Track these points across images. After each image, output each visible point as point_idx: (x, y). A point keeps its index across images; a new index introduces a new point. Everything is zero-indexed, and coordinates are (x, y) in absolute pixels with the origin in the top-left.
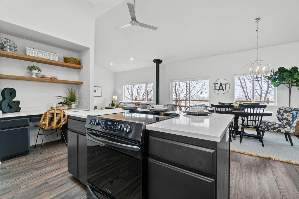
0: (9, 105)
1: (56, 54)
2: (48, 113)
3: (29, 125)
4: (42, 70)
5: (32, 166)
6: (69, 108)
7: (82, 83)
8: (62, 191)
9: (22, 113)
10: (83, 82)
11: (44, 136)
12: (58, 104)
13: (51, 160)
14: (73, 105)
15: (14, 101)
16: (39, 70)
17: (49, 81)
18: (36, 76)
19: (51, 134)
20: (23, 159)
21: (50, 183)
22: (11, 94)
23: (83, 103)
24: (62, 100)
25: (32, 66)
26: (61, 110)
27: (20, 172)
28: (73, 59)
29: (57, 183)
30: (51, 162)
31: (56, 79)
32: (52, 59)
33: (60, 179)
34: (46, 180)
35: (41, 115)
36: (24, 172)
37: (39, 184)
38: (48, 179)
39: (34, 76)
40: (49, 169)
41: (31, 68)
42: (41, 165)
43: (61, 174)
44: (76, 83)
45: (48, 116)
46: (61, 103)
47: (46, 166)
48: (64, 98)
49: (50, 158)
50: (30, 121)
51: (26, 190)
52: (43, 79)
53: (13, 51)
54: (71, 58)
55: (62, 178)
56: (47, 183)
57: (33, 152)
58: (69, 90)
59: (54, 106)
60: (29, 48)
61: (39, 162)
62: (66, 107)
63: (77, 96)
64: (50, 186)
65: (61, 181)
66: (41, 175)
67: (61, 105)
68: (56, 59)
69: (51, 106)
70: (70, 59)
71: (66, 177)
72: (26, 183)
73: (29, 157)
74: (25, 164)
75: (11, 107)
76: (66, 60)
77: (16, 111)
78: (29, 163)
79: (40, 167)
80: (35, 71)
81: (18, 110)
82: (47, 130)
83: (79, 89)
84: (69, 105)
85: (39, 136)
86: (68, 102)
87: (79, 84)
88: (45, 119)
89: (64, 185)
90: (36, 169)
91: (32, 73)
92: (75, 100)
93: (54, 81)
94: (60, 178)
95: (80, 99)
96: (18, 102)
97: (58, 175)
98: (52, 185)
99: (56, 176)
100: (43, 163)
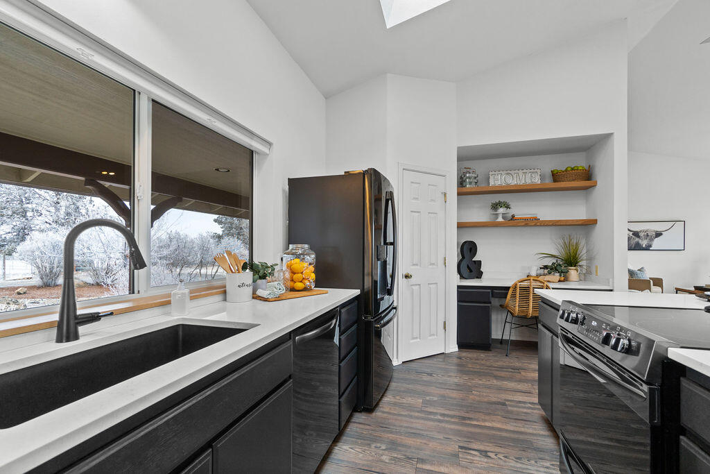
0: (468, 266)
1: (535, 171)
2: (518, 286)
3: (490, 303)
4: (512, 205)
5: (490, 370)
6: (562, 279)
7: (594, 222)
8: (523, 430)
9: (484, 282)
10: (596, 220)
11: (513, 326)
12: (541, 268)
13: (520, 373)
14: (573, 273)
15: (475, 261)
16: (508, 207)
17: (523, 224)
18: (503, 218)
19: (526, 326)
20: (482, 355)
21: (509, 408)
22: (471, 250)
23: (597, 271)
24: (549, 262)
25: (497, 201)
26: (541, 282)
27: (475, 372)
28: (572, 169)
29: (518, 413)
30: (518, 376)
31: (536, 219)
32: (528, 181)
33: (525, 410)
34: (505, 400)
35: (508, 288)
36: (480, 374)
37: (494, 399)
38: (508, 401)
39: (500, 219)
40: (512, 385)
41: (495, 206)
42: (503, 374)
43: (530, 403)
44: (580, 223)
45: (518, 290)
46: (546, 267)
47: (510, 379)
48: (552, 256)
49: (518, 369)
50: (493, 296)
51: (477, 398)
52: (512, 222)
53: (473, 185)
54: (566, 170)
55: (529, 411)
56: (504, 404)
57: (497, 350)
58: (563, 239)
59: (534, 273)
60: (493, 173)
61: (501, 368)
62: (557, 276)
63: (583, 253)
64: (508, 412)
65: (525, 413)
66: (500, 389)
67: (546, 271)
68: (537, 180)
69: (527, 272)
70: (563, 172)
71: (535, 411)
72: (479, 390)
73: (491, 355)
74: (482, 362)
75: (471, 271)
76: (556, 176)
77: (477, 278)
78: (488, 363)
79: (501, 377)
80: (501, 210)
81: (479, 275)
82: (518, 317)
83: (588, 236)
84: (562, 272)
85: (507, 324)
86: (560, 265)
87: (589, 224)
88: (514, 296)
89: (528, 423)
90: (496, 377)
91: (497, 214)
92: (577, 263)
93: (532, 223)
94: (525, 408)
95: (590, 259)
96: (479, 263)
97: (524, 403)
98: (511, 412)
99: (520, 402)
100: (507, 373)
